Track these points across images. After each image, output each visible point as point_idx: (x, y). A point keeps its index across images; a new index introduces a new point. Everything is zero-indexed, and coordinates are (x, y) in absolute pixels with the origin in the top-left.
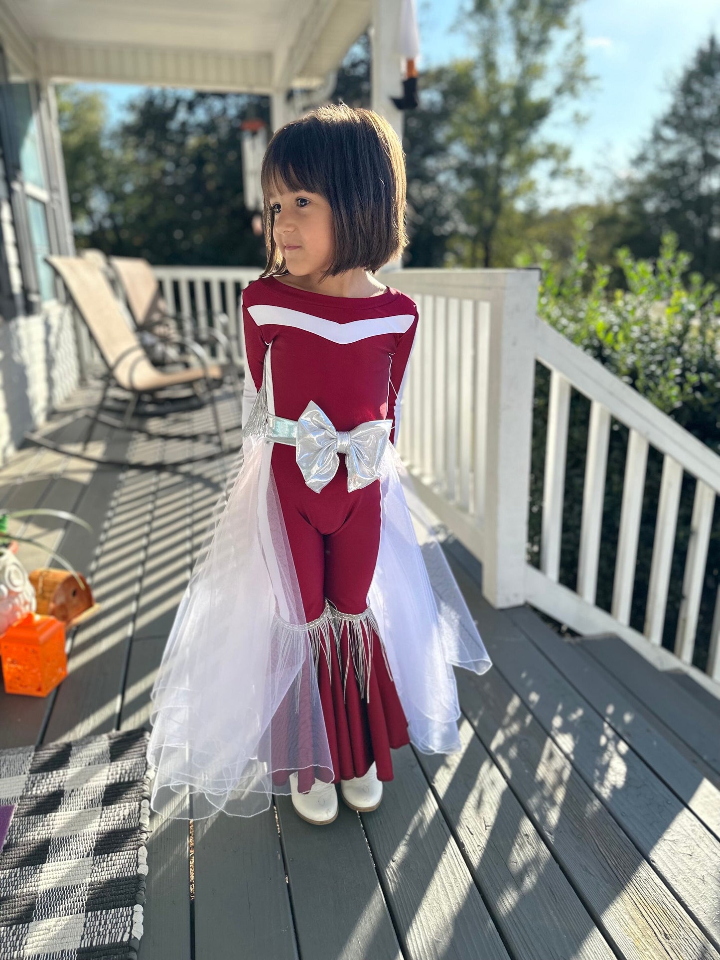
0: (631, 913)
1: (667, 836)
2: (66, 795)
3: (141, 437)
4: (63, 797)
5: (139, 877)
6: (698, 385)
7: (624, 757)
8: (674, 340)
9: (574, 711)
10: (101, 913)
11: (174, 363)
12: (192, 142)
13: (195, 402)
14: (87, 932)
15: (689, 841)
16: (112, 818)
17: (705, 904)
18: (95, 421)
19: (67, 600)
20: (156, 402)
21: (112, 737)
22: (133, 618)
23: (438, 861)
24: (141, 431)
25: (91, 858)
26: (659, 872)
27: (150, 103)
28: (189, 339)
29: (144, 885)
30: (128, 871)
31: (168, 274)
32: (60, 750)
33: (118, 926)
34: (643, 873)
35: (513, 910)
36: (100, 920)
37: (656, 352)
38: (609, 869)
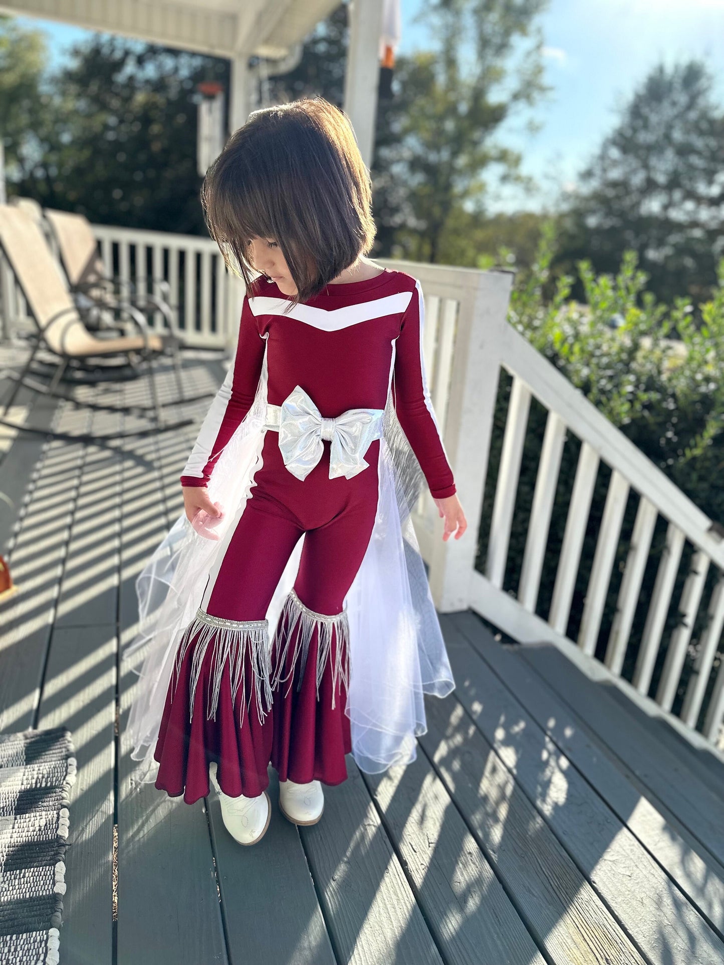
0: (573, 937)
1: (609, 856)
3: (69, 405)
5: (55, 897)
6: (646, 404)
7: (565, 773)
8: (624, 356)
9: (516, 723)
10: (11, 939)
11: (109, 329)
12: (140, 98)
13: (127, 372)
15: (628, 862)
16: (26, 829)
17: (644, 927)
18: (18, 384)
20: (84, 368)
21: (29, 736)
22: (55, 603)
23: (381, 879)
24: (68, 399)
25: (1, 874)
26: (600, 893)
27: (96, 51)
28: (126, 305)
29: (62, 906)
30: (43, 889)
31: (108, 234)
33: (30, 954)
34: (585, 894)
35: (457, 933)
36: (10, 946)
37: (608, 366)
38: (551, 890)
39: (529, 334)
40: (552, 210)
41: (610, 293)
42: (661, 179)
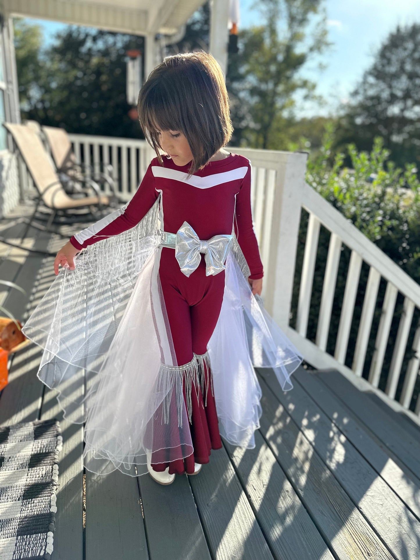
0: (348, 540)
1: (369, 493)
2: (6, 460)
3: (57, 237)
4: (4, 462)
5: (51, 514)
6: (390, 227)
7: (344, 445)
8: (377, 200)
9: (315, 415)
10: (27, 537)
11: (79, 193)
12: (95, 61)
13: (90, 217)
14: (17, 549)
15: (381, 497)
16: (35, 476)
17: (391, 535)
18: (29, 225)
19: (9, 337)
20: (66, 215)
21: (36, 424)
23: (235, 507)
24: (57, 233)
25: (21, 501)
26: (364, 515)
27: (70, 35)
28: (88, 179)
29: (54, 519)
30: (44, 510)
31: (78, 139)
32: (2, 431)
33: (37, 546)
34: (355, 515)
35: (280, 537)
36: (26, 541)
37: (367, 206)
38: (335, 513)
39: (319, 188)
40: (335, 115)
41: (367, 163)
42: (399, 94)
